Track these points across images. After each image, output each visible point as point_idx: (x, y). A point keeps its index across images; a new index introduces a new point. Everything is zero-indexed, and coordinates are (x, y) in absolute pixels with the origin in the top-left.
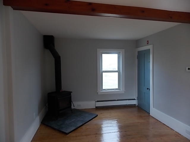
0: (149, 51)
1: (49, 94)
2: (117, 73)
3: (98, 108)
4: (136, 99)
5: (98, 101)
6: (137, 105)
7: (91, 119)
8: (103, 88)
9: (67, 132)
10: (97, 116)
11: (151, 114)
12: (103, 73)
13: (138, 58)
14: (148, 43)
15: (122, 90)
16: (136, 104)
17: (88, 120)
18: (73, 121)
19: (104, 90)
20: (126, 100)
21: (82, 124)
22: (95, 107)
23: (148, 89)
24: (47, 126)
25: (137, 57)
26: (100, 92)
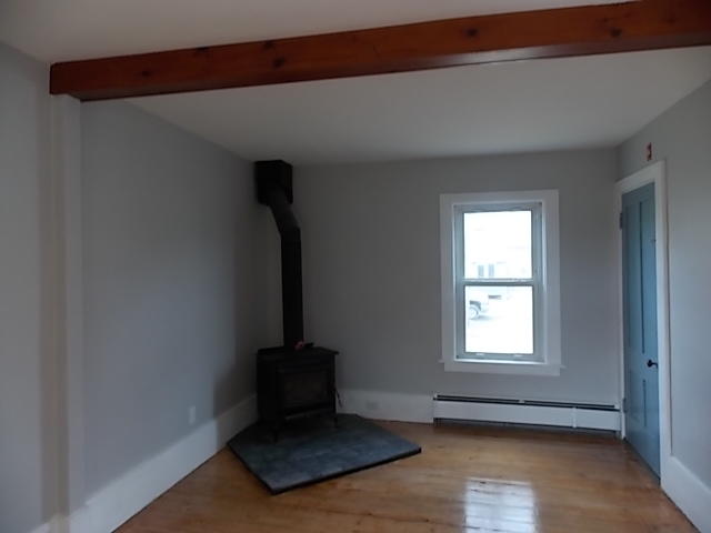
0: (649, 189)
1: (262, 352)
2: (529, 289)
3: (443, 426)
4: (617, 407)
5: (440, 398)
6: (623, 434)
7: (386, 457)
8: (468, 350)
9: (274, 485)
10: (419, 451)
11: (664, 485)
12: (467, 288)
13: (621, 226)
14: (650, 156)
15: (552, 362)
16: (620, 432)
17: (371, 461)
18: (320, 453)
19: (473, 355)
20: (570, 406)
21: (339, 470)
22: (432, 421)
23: (650, 364)
24: (238, 456)
25: (621, 219)
26: (452, 361)
